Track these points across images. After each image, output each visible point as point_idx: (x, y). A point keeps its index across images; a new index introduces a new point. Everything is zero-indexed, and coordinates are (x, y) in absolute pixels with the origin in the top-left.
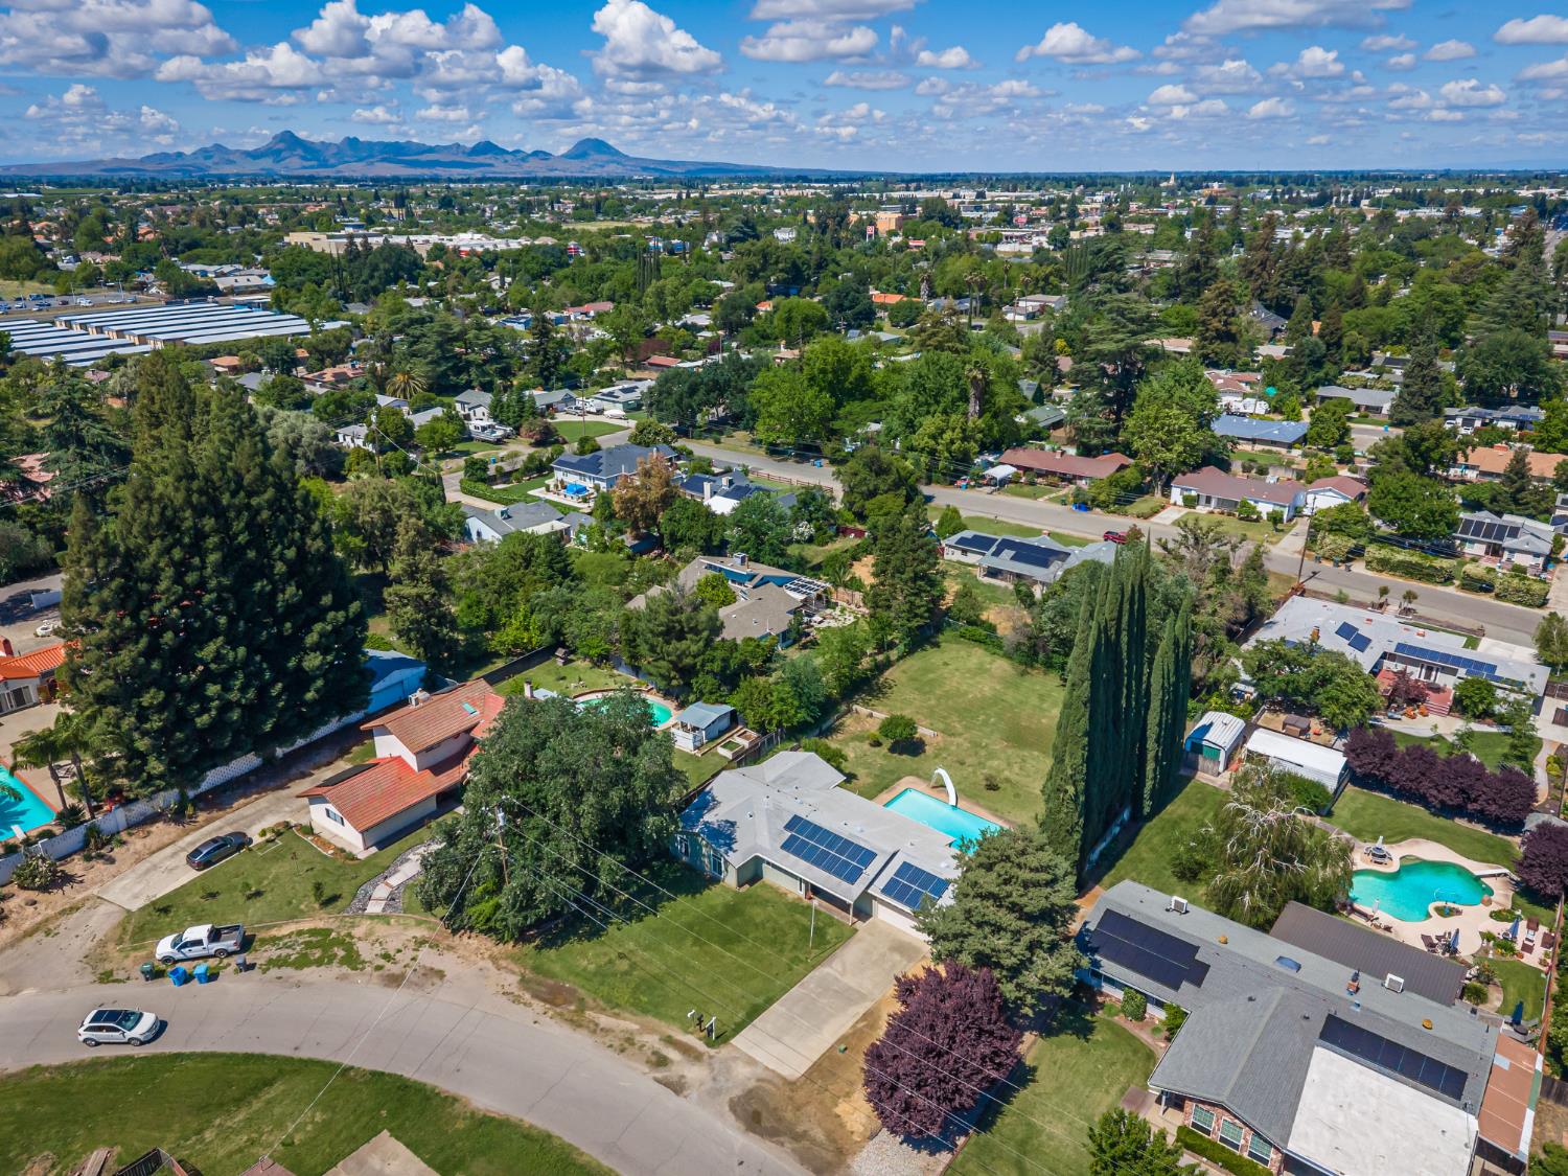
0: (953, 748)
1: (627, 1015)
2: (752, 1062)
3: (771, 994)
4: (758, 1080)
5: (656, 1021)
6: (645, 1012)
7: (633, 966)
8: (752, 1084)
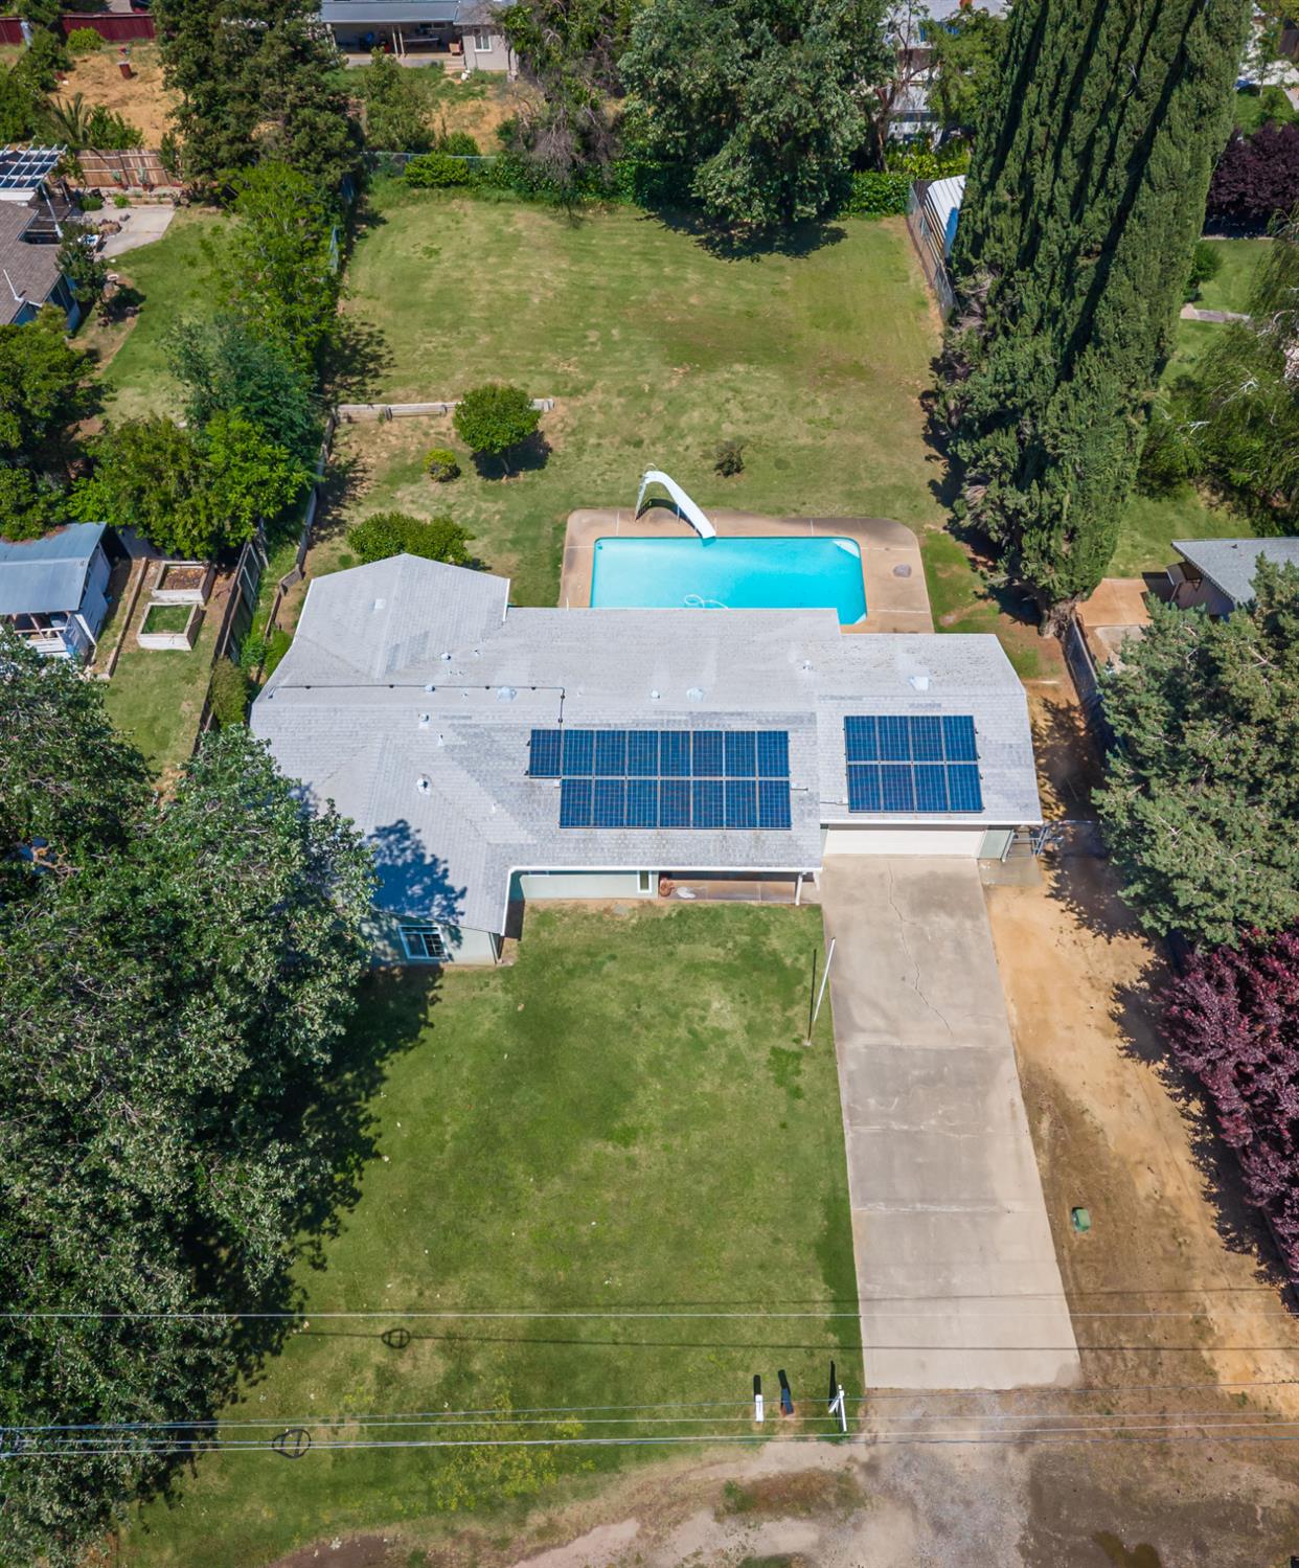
0: (598, 418)
1: (572, 1511)
2: (963, 1404)
3: (823, 1185)
4: (1023, 1442)
5: (657, 1470)
6: (608, 1462)
7: (453, 1343)
8: (1019, 1466)
